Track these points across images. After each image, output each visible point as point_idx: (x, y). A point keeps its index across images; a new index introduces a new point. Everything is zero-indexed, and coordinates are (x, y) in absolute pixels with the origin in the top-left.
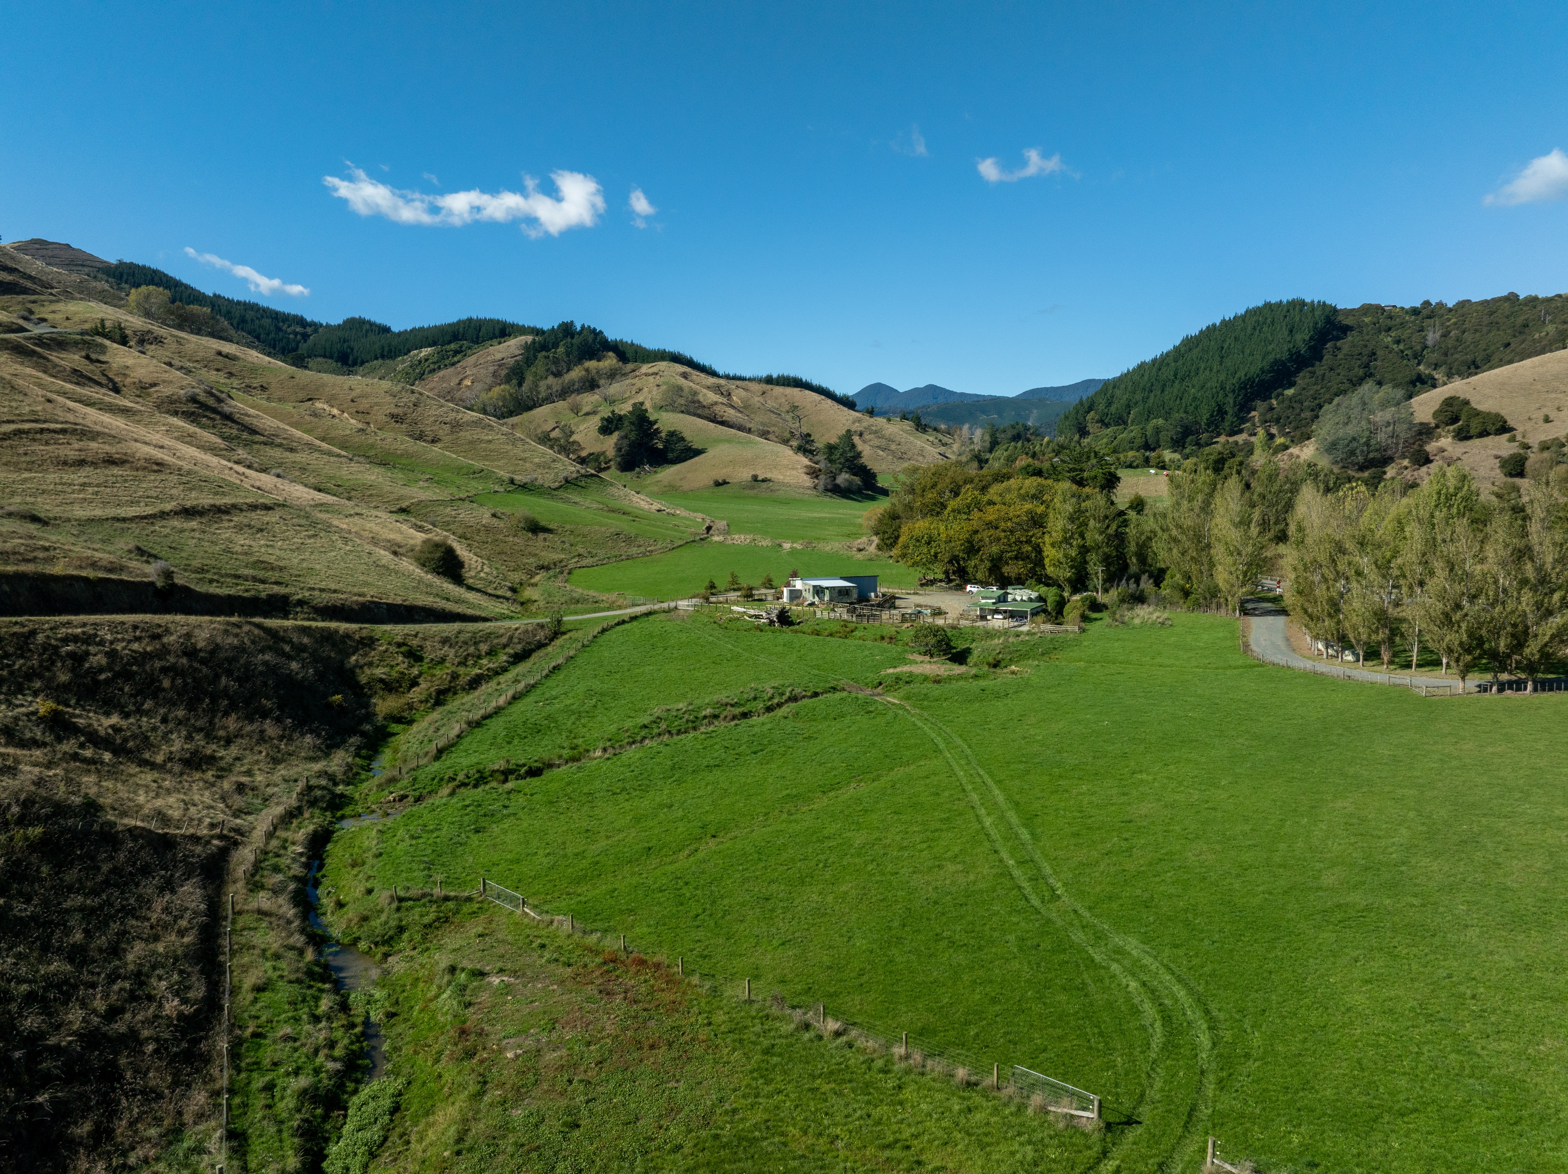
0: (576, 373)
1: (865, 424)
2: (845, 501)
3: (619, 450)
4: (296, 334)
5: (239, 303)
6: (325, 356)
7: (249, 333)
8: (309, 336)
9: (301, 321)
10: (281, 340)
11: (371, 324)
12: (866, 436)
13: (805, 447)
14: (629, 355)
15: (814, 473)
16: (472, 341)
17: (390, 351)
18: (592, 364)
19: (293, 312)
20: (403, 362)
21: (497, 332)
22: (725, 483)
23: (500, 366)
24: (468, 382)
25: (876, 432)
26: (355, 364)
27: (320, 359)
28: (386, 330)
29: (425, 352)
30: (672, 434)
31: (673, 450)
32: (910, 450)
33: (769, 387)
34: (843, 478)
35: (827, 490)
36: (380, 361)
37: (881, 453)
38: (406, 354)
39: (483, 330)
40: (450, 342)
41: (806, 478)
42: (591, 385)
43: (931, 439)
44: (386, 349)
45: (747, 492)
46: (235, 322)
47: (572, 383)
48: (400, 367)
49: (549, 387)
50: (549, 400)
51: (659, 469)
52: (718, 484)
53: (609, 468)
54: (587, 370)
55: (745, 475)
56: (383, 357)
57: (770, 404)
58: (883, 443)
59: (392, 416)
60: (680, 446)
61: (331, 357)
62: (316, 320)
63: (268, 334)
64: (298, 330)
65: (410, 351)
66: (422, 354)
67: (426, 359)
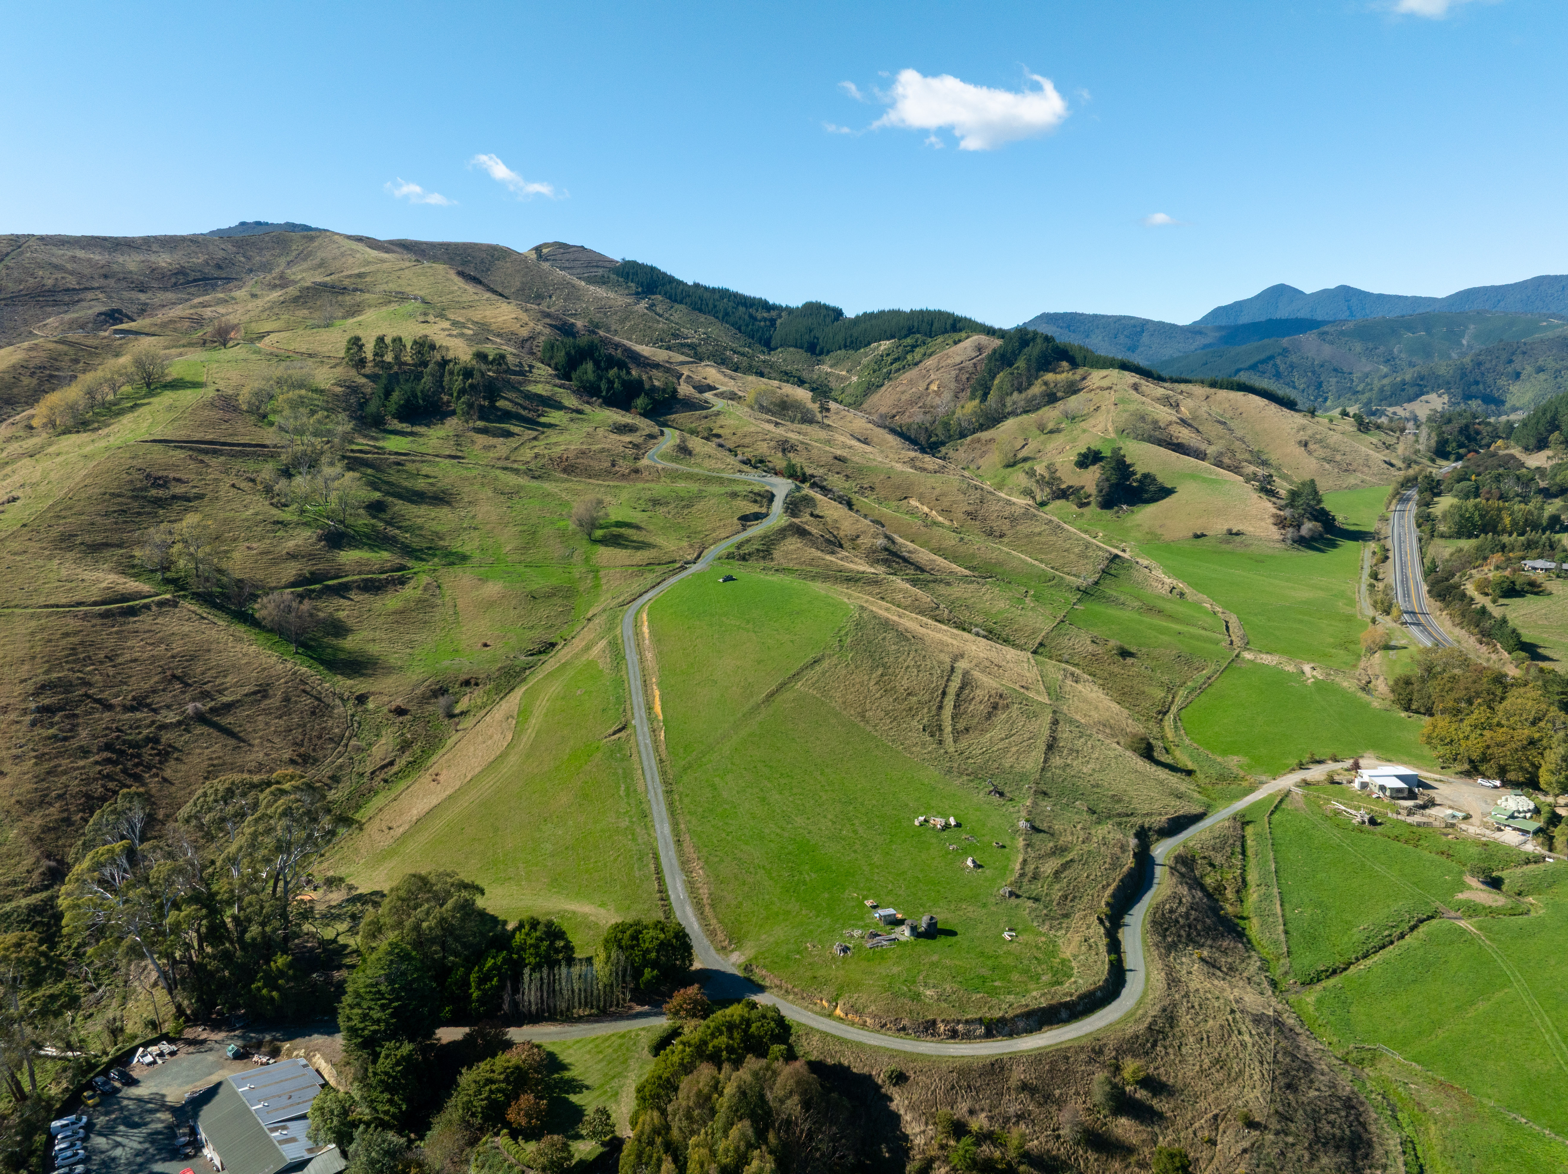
0: (1037, 389)
1: (1310, 432)
2: (1311, 553)
3: (1101, 491)
4: (765, 319)
5: (714, 289)
6: (796, 347)
7: (733, 325)
8: (775, 320)
9: (765, 306)
10: (758, 331)
11: (827, 307)
12: (1311, 446)
13: (1267, 490)
14: (1079, 359)
15: (1281, 523)
16: (925, 335)
17: (852, 342)
18: (1050, 377)
19: (758, 296)
20: (866, 355)
21: (948, 327)
22: (1203, 535)
23: (960, 370)
24: (934, 387)
25: (1321, 441)
26: (821, 353)
27: (791, 349)
28: (837, 313)
29: (885, 345)
30: (1146, 476)
31: (1146, 492)
32: (1355, 459)
33: (1213, 390)
34: (1308, 527)
35: (1294, 541)
36: (843, 352)
37: (1327, 466)
38: (866, 346)
39: (936, 325)
40: (906, 336)
41: (1274, 529)
42: (1051, 398)
43: (1374, 440)
44: (849, 340)
45: (1224, 546)
46: (720, 317)
47: (1034, 397)
48: (865, 361)
49: (1014, 403)
50: (1014, 413)
51: (1135, 508)
52: (1197, 536)
53: (1088, 504)
54: (1046, 384)
55: (1219, 527)
56: (845, 347)
57: (1216, 410)
58: (1328, 453)
59: (969, 514)
60: (1152, 488)
61: (802, 348)
62: (777, 303)
63: (747, 326)
64: (765, 315)
65: (869, 344)
66: (882, 348)
67: (888, 355)
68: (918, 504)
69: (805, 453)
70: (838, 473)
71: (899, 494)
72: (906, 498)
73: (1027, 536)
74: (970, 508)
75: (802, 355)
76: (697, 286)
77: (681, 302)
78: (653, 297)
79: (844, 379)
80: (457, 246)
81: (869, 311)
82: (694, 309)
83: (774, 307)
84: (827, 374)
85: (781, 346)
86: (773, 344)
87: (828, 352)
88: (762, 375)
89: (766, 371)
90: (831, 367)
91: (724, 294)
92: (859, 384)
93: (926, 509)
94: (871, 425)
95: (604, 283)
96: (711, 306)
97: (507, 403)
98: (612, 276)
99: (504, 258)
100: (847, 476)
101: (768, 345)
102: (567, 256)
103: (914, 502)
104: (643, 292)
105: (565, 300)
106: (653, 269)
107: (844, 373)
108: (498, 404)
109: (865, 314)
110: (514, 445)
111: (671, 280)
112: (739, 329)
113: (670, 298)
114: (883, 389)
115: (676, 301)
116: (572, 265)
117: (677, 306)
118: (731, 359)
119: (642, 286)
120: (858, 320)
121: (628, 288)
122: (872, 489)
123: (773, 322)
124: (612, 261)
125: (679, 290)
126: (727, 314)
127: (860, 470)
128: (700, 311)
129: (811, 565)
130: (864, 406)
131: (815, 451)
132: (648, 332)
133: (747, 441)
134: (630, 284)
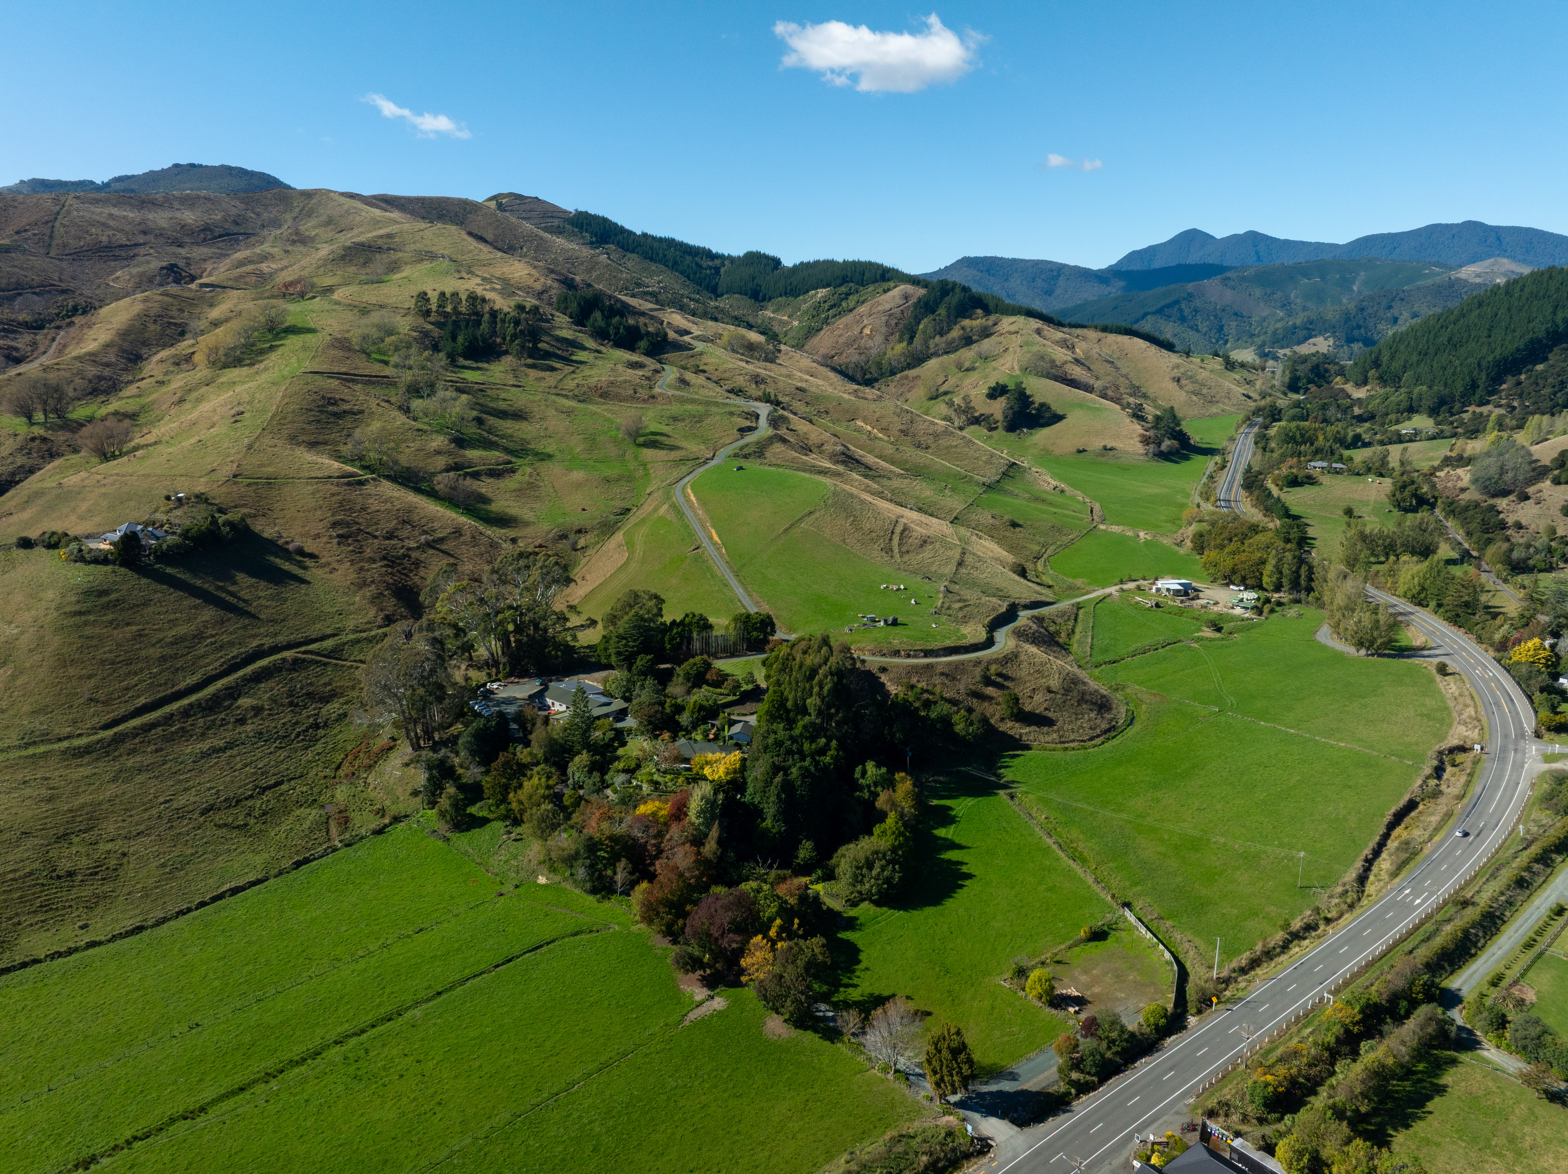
0: (955, 333)
1: (1182, 370)
2: (1167, 463)
3: (1006, 417)
4: (710, 268)
5: (661, 238)
6: (741, 293)
7: (682, 273)
8: (719, 268)
9: (709, 254)
10: (705, 278)
11: (766, 257)
12: (1183, 382)
13: (1138, 415)
14: (992, 306)
15: (1145, 441)
16: (858, 283)
17: (792, 290)
18: (966, 322)
19: (702, 245)
20: (805, 302)
21: (878, 276)
22: (1084, 451)
23: (890, 316)
24: (867, 331)
25: (1191, 377)
26: (764, 299)
27: (736, 296)
28: (776, 262)
29: (822, 293)
30: (1042, 405)
31: (1043, 417)
32: (1218, 393)
33: (1104, 334)
34: (1167, 444)
35: (1155, 455)
36: (784, 299)
37: (1194, 398)
38: (805, 293)
39: (867, 275)
40: (840, 285)
41: (1140, 445)
42: (968, 341)
43: (1237, 377)
44: (789, 288)
45: (1100, 459)
46: (670, 265)
47: (953, 341)
48: (804, 307)
49: (936, 345)
50: (936, 354)
51: (1033, 431)
52: (1079, 451)
53: (996, 428)
54: (963, 328)
55: (1097, 444)
56: (786, 294)
57: (1106, 351)
58: (1197, 387)
59: (902, 431)
60: (1047, 415)
61: (746, 294)
62: (720, 252)
63: (695, 274)
64: (710, 263)
65: (808, 291)
66: (819, 295)
67: (825, 302)
68: (863, 424)
69: (773, 384)
70: (800, 400)
71: (848, 417)
72: (853, 419)
73: (947, 448)
74: (903, 427)
75: (746, 301)
76: (645, 235)
77: (633, 252)
78: (607, 246)
79: (785, 323)
80: (431, 200)
81: (805, 260)
82: (645, 258)
83: (717, 256)
84: (770, 318)
85: (727, 293)
86: (719, 291)
87: (770, 299)
88: (716, 320)
89: (720, 316)
90: (773, 312)
91: (670, 243)
92: (801, 328)
93: (869, 428)
94: (815, 365)
95: (560, 233)
96: (661, 255)
97: (545, 345)
98: (568, 227)
99: (476, 211)
100: (807, 403)
101: (715, 292)
102: (523, 207)
103: (860, 423)
104: (597, 242)
105: (535, 252)
106: (605, 220)
107: (786, 318)
108: (539, 346)
109: (802, 263)
110: (559, 377)
111: (622, 230)
112: (688, 277)
113: (622, 247)
114: (822, 332)
115: (628, 250)
116: (528, 215)
117: (629, 255)
118: (689, 306)
119: (596, 236)
120: (796, 269)
121: (583, 237)
122: (827, 412)
123: (717, 270)
124: (565, 212)
125: (630, 241)
126: (676, 263)
127: (817, 398)
128: (651, 259)
130: (806, 347)
131: (781, 384)
132: (614, 281)
133: (727, 375)
134: (584, 234)
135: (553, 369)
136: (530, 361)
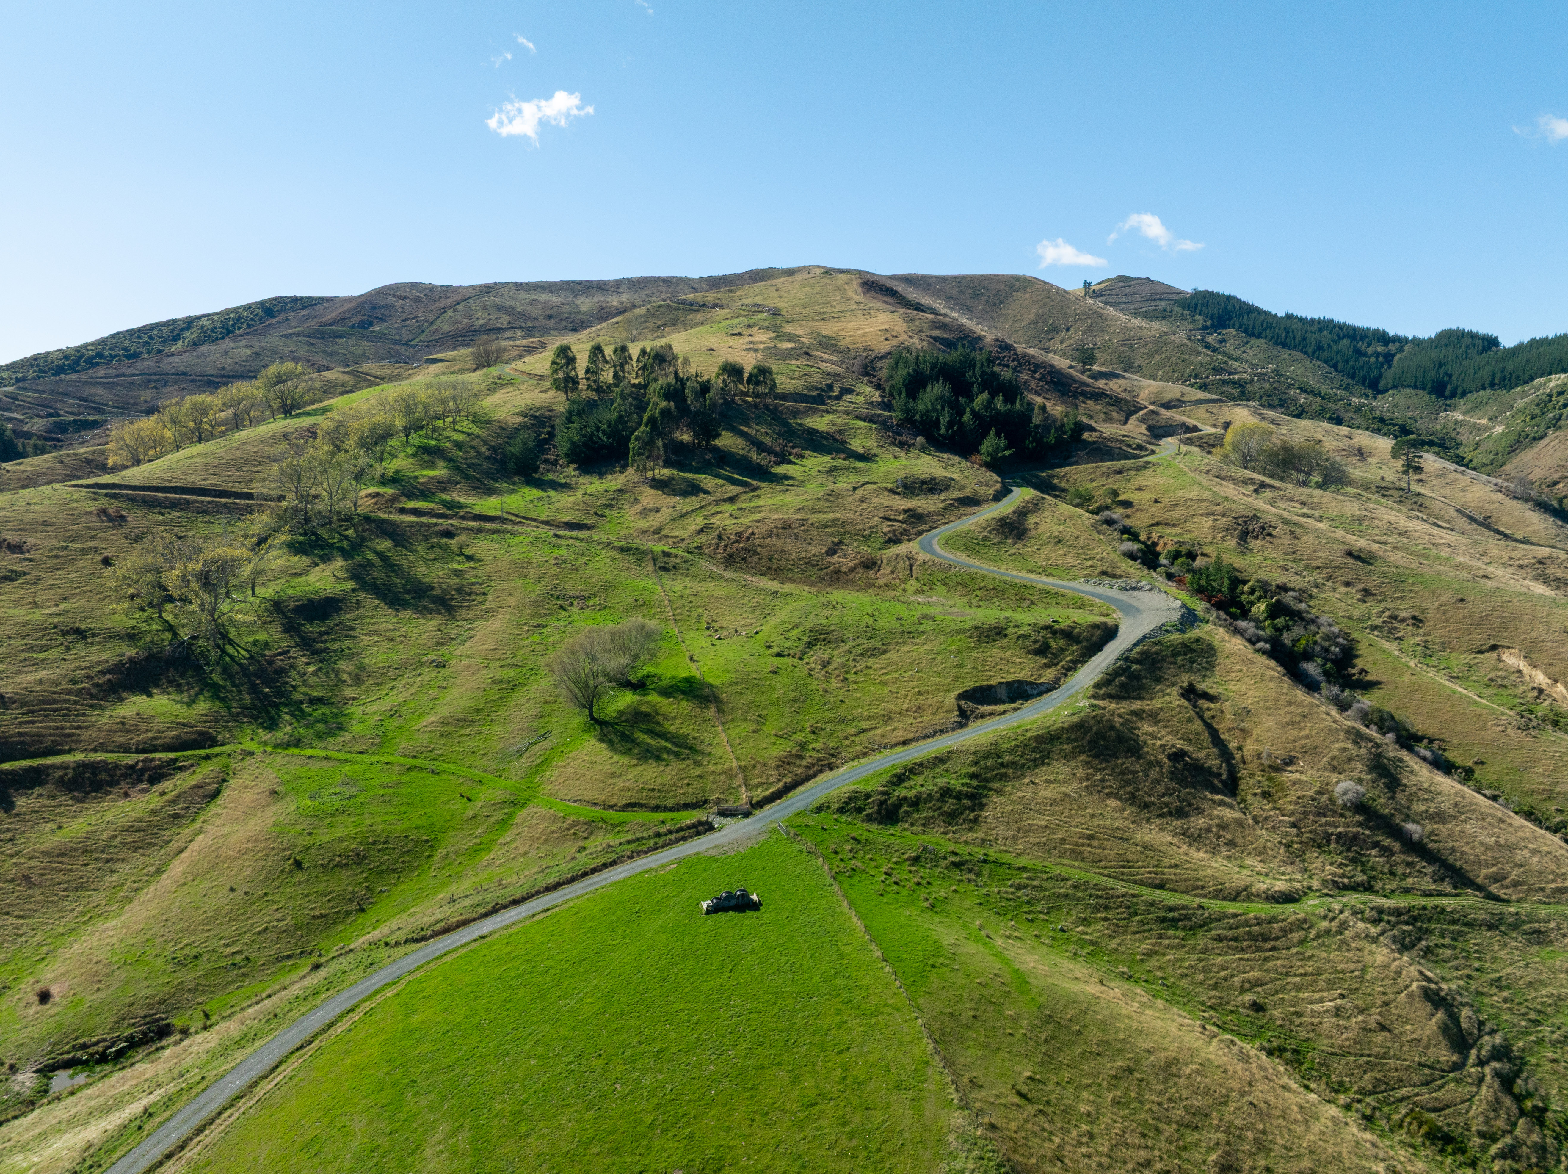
4: (1377, 354)
5: (1313, 321)
6: (1415, 387)
7: (1326, 362)
8: (1393, 356)
9: (1383, 338)
10: (1362, 367)
11: (1473, 336)
17: (1504, 378)
19: (1373, 326)
20: (1524, 395)
26: (1453, 395)
27: (1408, 391)
28: (1491, 342)
29: (1558, 380)
36: (1488, 392)
38: (1526, 383)
44: (1498, 375)
46: (1310, 350)
48: (1520, 403)
56: (1492, 385)
61: (1424, 389)
62: (1401, 333)
63: (1347, 362)
64: (1380, 349)
65: (1532, 379)
66: (1552, 384)
67: (1560, 393)
68: (1522, 665)
69: (1287, 540)
70: (1347, 584)
71: (1479, 637)
72: (1494, 648)
75: (1423, 397)
76: (1289, 317)
77: (1259, 336)
78: (1224, 331)
79: (1481, 429)
80: (972, 278)
81: (1539, 335)
82: (1276, 344)
83: (1397, 339)
84: (1456, 422)
85: (1394, 387)
86: (1382, 385)
87: (1464, 394)
88: (1339, 421)
89: (1346, 416)
90: (1465, 413)
91: (1325, 325)
92: (1503, 435)
93: (1541, 678)
94: (1500, 496)
95: (1164, 318)
96: (1298, 338)
97: (740, 441)
98: (1177, 309)
99: (1025, 288)
100: (1366, 592)
101: (1375, 387)
102: (1127, 290)
103: (1512, 660)
104: (1213, 326)
105: (1084, 333)
106: (1229, 298)
107: (1484, 421)
108: (718, 442)
109: (1533, 341)
110: (687, 508)
111: (1250, 310)
112: (1335, 366)
113: (1246, 331)
114: (1543, 442)
115: (1253, 335)
116: (1129, 299)
117: (1253, 341)
118: (1295, 400)
119: (1212, 318)
120: (1519, 349)
121: (1194, 321)
122: (1417, 621)
123: (1389, 358)
124: (1181, 292)
125: (1258, 323)
126: (1320, 348)
127: (1398, 581)
128: (1284, 345)
129: (1077, 855)
130: (1507, 468)
131: (1308, 540)
132: (1181, 366)
133: (1177, 514)
134: (1198, 317)
135: (694, 489)
136: (664, 472)
